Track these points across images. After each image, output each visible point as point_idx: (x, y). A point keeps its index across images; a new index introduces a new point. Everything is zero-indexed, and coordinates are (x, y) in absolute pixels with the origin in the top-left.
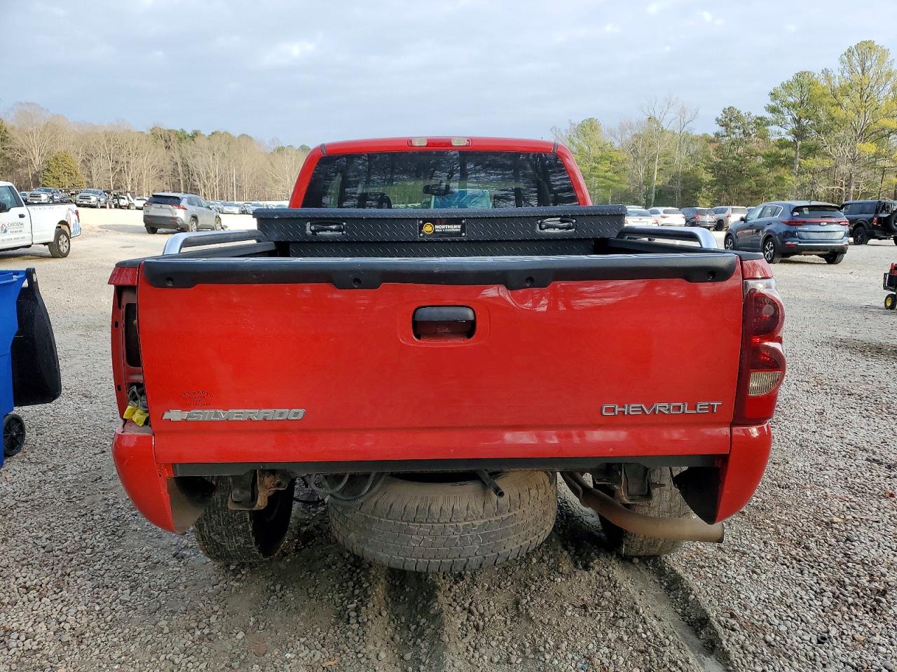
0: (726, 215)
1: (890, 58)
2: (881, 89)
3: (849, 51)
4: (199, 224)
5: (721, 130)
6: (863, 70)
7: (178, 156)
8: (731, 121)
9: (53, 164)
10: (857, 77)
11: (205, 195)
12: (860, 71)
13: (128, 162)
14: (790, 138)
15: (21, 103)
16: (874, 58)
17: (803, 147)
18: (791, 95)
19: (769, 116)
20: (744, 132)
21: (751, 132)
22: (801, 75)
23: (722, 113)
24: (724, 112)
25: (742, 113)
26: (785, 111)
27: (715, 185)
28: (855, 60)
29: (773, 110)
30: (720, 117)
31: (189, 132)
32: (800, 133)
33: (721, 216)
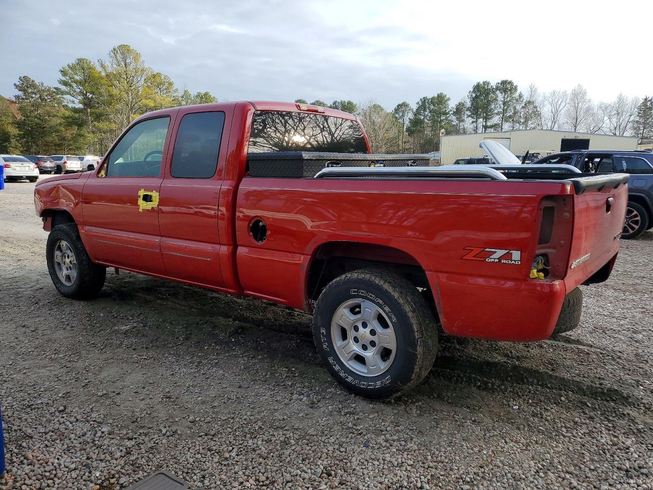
0: (62, 161)
1: (142, 59)
2: (139, 79)
3: (115, 50)
5: (20, 93)
6: (125, 65)
8: (28, 88)
10: (122, 69)
12: (124, 66)
14: (81, 106)
16: (131, 57)
17: (92, 113)
18: (76, 74)
19: (63, 88)
20: (40, 97)
21: (46, 98)
22: (80, 60)
23: (19, 80)
24: (21, 80)
25: (36, 82)
26: (74, 85)
27: (24, 138)
28: (119, 56)
29: (65, 83)
30: (18, 83)
32: (88, 103)
33: (59, 162)
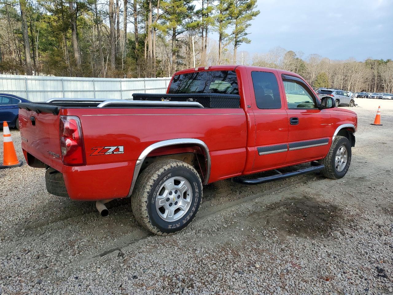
4: (340, 103)
7: (376, 72)
9: (319, 78)
11: (387, 90)
13: (351, 76)
15: (312, 54)
31: (385, 60)
